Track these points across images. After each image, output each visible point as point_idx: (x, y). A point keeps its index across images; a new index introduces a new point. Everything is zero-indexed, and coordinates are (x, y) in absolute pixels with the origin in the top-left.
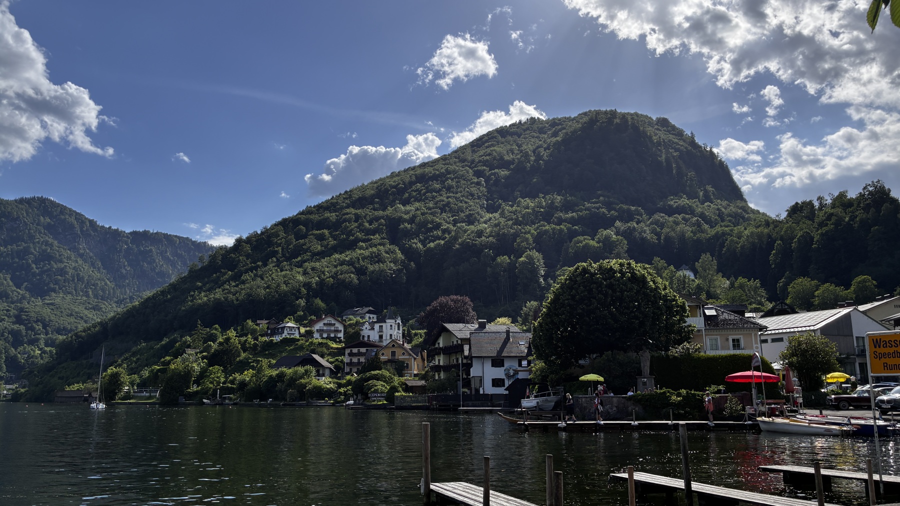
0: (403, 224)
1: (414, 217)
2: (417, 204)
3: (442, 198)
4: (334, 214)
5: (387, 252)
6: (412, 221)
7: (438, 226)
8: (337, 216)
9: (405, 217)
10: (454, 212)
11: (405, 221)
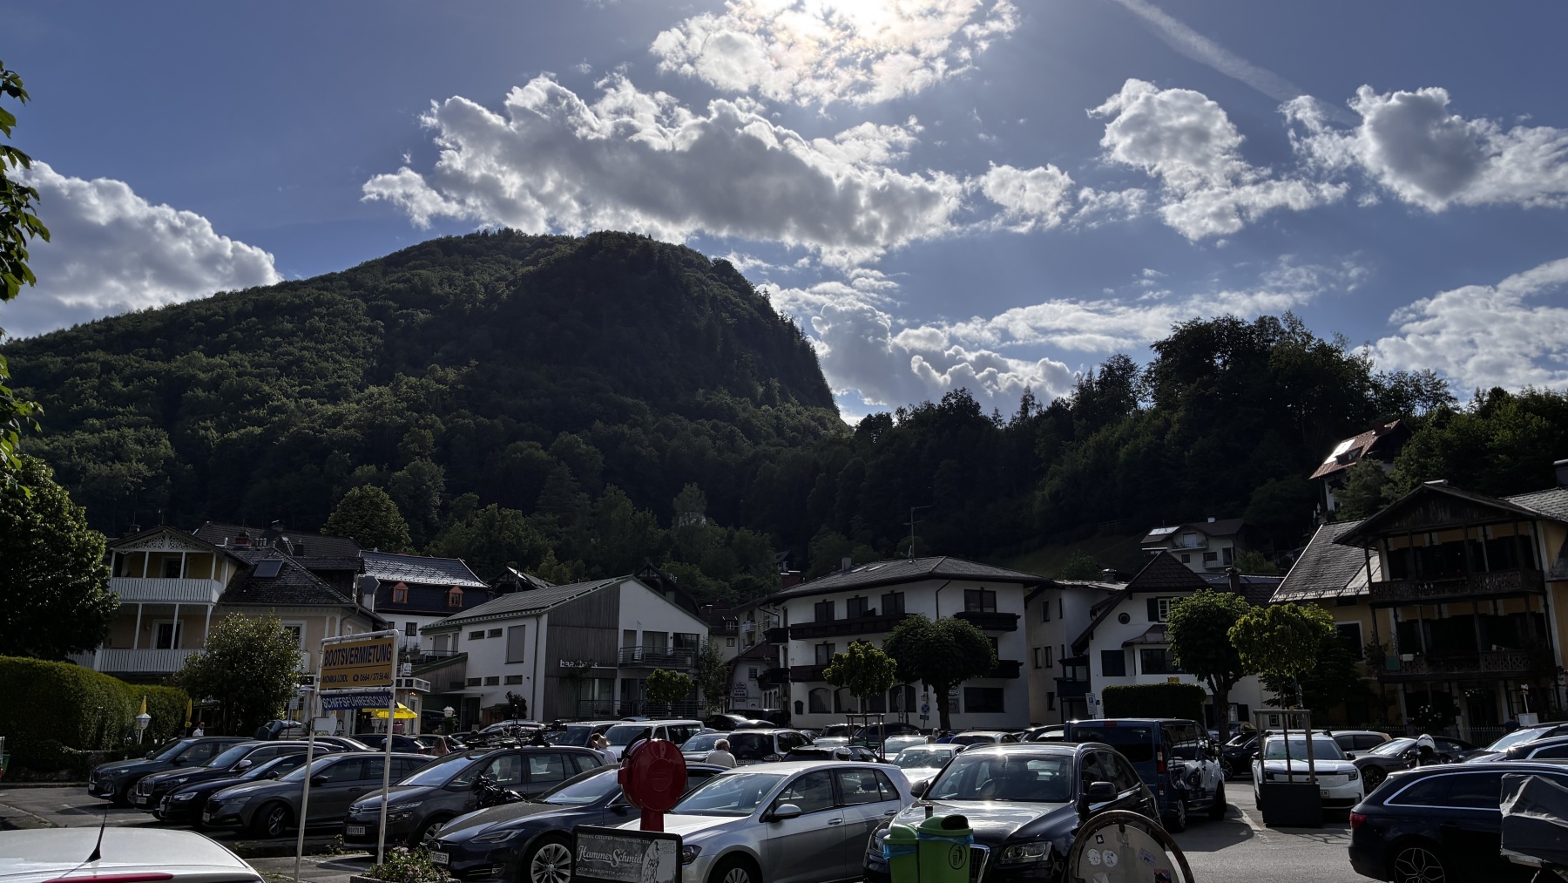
0: (192, 390)
1: (221, 377)
2: (236, 356)
3: (291, 348)
4: (59, 359)
5: (139, 441)
6: (214, 385)
7: (263, 400)
8: (66, 363)
9: (202, 376)
10: (305, 377)
11: (199, 383)
